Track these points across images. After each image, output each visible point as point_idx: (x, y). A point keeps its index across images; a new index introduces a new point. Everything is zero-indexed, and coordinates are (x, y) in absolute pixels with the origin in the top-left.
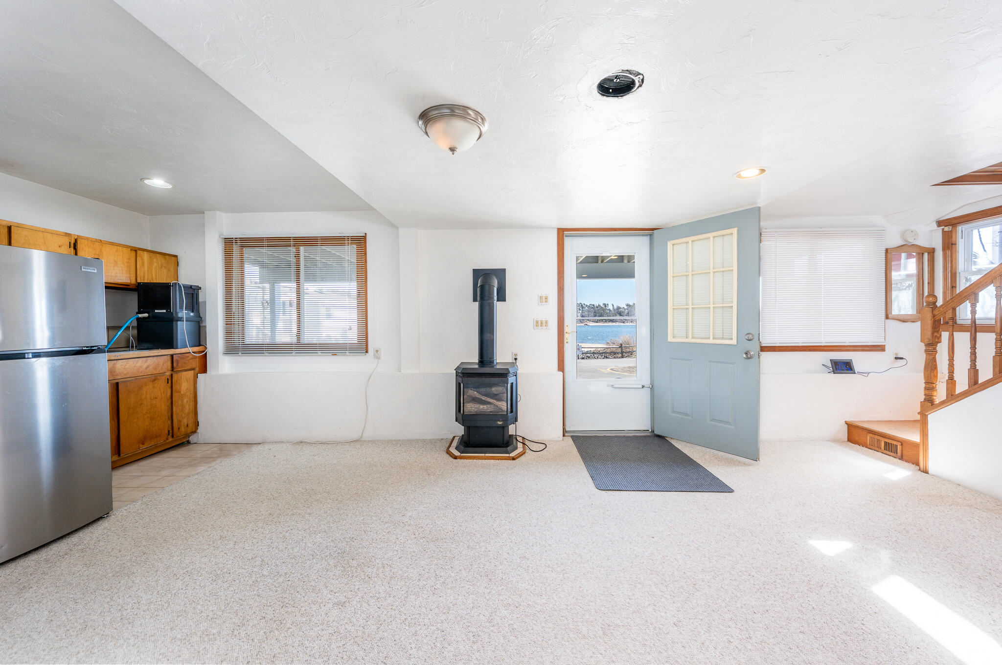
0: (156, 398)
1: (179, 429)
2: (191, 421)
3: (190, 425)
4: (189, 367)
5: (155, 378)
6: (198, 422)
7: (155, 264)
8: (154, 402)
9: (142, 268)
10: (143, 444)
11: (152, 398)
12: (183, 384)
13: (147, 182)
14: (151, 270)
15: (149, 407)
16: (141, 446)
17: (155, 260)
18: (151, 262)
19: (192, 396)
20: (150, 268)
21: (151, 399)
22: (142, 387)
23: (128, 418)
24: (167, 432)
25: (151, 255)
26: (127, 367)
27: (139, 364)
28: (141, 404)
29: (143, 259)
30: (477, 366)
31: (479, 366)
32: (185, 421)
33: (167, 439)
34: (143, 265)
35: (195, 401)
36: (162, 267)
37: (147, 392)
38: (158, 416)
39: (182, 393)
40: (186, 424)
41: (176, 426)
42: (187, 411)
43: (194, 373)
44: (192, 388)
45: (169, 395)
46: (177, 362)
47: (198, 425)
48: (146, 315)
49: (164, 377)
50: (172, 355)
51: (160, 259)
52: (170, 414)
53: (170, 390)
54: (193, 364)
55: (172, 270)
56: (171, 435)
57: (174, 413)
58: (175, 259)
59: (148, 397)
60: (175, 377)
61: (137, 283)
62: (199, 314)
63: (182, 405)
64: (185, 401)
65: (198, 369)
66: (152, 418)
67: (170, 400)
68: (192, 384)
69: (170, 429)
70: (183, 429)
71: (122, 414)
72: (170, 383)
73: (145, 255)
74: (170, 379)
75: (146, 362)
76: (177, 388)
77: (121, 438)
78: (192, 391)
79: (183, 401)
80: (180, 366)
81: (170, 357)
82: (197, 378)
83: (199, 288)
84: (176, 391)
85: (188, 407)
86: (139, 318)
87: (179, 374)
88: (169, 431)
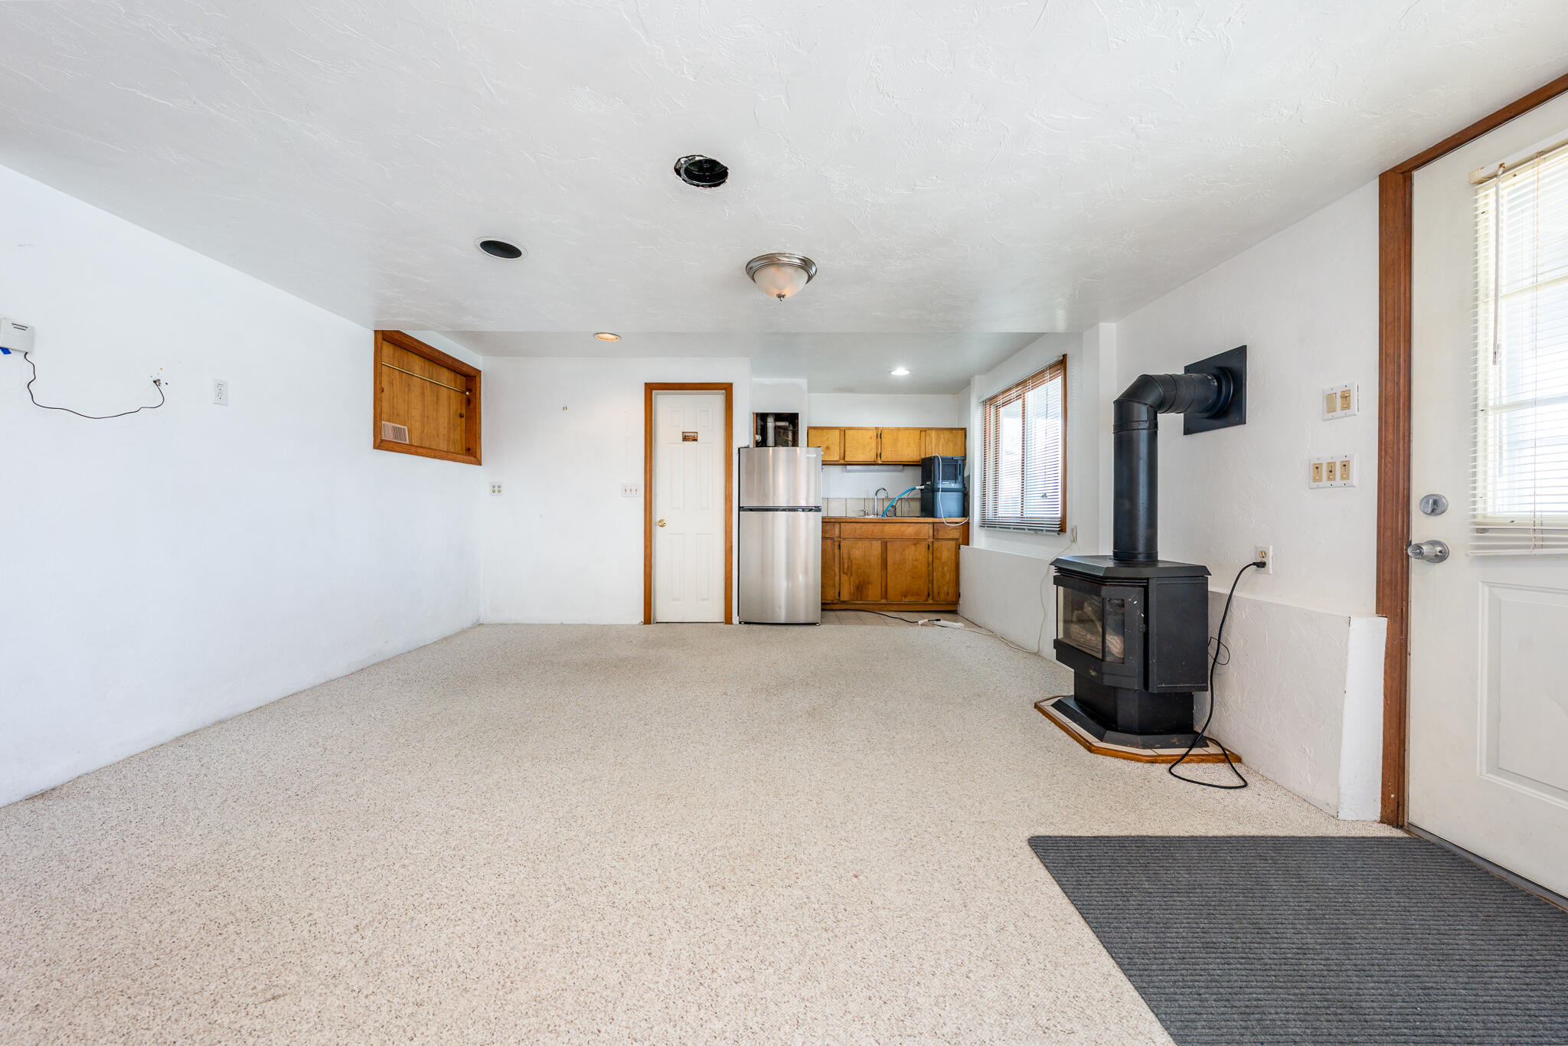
0: (917, 561)
1: (938, 597)
2: (951, 591)
3: (950, 594)
4: (951, 537)
5: (916, 541)
6: (960, 593)
7: (942, 440)
8: (915, 563)
9: (930, 445)
10: (905, 597)
12: (944, 553)
13: (892, 373)
14: (939, 446)
15: (911, 567)
16: (903, 598)
17: (942, 436)
18: (938, 439)
19: (953, 566)
20: (937, 444)
21: (913, 561)
22: (905, 547)
23: (893, 572)
24: (927, 593)
25: (940, 432)
26: (893, 529)
27: (903, 529)
28: (905, 563)
29: (931, 437)
30: (1111, 564)
31: (1115, 563)
32: (945, 588)
33: (927, 600)
34: (931, 442)
35: (956, 570)
36: (948, 442)
37: (909, 553)
38: (919, 577)
39: (943, 560)
40: (946, 592)
41: (936, 591)
42: (948, 578)
43: (956, 543)
44: (953, 558)
45: (930, 559)
46: (938, 530)
47: (959, 595)
48: (923, 487)
49: (925, 544)
50: (933, 523)
51: (947, 434)
52: (931, 578)
53: (931, 556)
54: (956, 534)
55: (959, 443)
56: (931, 597)
57: (935, 578)
58: (964, 431)
59: (910, 558)
60: (936, 544)
61: (923, 460)
62: (964, 485)
63: (943, 573)
64: (946, 569)
65: (961, 540)
66: (913, 578)
67: (931, 565)
68: (954, 554)
69: (930, 592)
70: (942, 596)
71: (889, 568)
72: (931, 549)
73: (933, 434)
74: (931, 545)
75: (909, 526)
76: (939, 555)
77: (888, 586)
78: (953, 562)
79: (943, 569)
80: (941, 535)
81: (931, 526)
82: (960, 548)
83: (964, 458)
84: (937, 559)
85: (949, 576)
86: (921, 490)
87: (940, 542)
88: (929, 594)
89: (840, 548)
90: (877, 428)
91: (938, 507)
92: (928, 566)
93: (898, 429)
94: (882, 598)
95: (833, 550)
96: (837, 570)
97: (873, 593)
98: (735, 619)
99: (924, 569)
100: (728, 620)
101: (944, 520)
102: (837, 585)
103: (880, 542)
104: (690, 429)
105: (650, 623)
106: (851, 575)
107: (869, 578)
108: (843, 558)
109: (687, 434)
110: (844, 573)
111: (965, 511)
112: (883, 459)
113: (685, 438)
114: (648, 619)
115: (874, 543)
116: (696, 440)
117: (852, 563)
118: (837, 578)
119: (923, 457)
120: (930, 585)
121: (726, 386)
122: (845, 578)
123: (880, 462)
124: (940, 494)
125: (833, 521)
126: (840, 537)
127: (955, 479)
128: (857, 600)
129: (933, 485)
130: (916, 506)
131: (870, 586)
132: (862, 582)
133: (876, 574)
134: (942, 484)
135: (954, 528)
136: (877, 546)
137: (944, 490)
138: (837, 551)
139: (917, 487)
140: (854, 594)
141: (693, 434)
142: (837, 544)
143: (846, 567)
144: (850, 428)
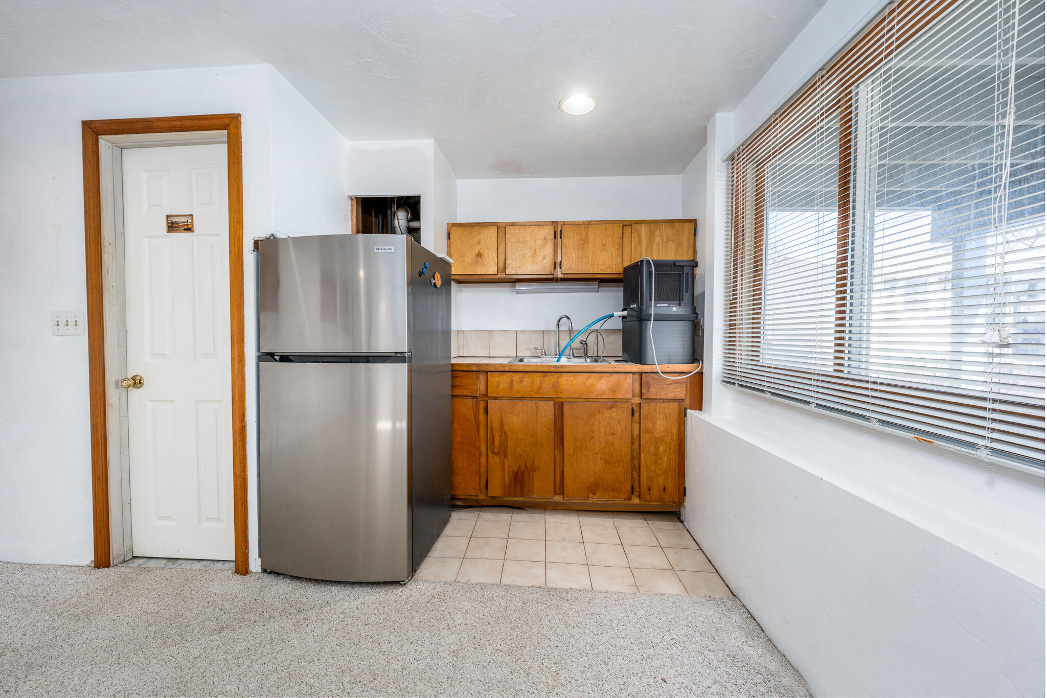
0: (614, 434)
1: (649, 490)
2: (671, 485)
3: (669, 490)
4: (670, 396)
5: (613, 403)
6: (685, 488)
7: (658, 239)
8: (610, 439)
9: (638, 247)
10: (594, 493)
11: (608, 433)
12: (659, 423)
14: (652, 249)
15: (604, 445)
16: (591, 495)
17: (657, 233)
18: (651, 236)
20: (649, 245)
21: (606, 434)
22: (594, 414)
23: (574, 453)
24: (629, 487)
25: (652, 227)
26: (574, 383)
27: (590, 382)
28: (592, 438)
29: (639, 236)
32: (661, 480)
33: (630, 499)
34: (640, 243)
35: (679, 452)
36: (668, 242)
37: (600, 422)
38: (616, 461)
39: (657, 434)
40: (661, 486)
41: (645, 484)
42: (664, 465)
43: (679, 406)
44: (675, 431)
45: (636, 433)
46: (648, 385)
47: (683, 492)
48: (625, 313)
49: (628, 406)
50: (641, 374)
51: (666, 230)
52: (636, 462)
53: (636, 427)
54: (680, 392)
55: (685, 243)
56: (636, 493)
57: (643, 463)
58: (692, 224)
59: (602, 430)
60: (645, 407)
61: (626, 269)
62: (694, 308)
63: (656, 455)
64: (661, 449)
65: (687, 402)
66: (607, 462)
67: (637, 442)
68: (675, 424)
69: (636, 486)
70: (656, 493)
71: (566, 444)
72: (637, 414)
73: (644, 229)
74: (636, 409)
75: (600, 379)
76: (650, 425)
77: (566, 476)
78: (675, 437)
79: (657, 448)
80: (653, 392)
81: (637, 377)
82: (685, 415)
83: (694, 264)
84: (647, 431)
85: (667, 461)
86: (624, 317)
87: (653, 404)
88: (633, 488)
89: (486, 412)
90: (555, 223)
91: (649, 347)
92: (632, 444)
93: (589, 223)
94: (555, 494)
95: (476, 417)
96: (483, 448)
97: (541, 486)
98: (255, 564)
99: (624, 450)
100: (242, 568)
101: (658, 368)
102: (483, 470)
103: (552, 403)
104: (179, 209)
105: (107, 565)
106: (505, 456)
107: (533, 462)
108: (492, 430)
109: (175, 220)
110: (494, 453)
111: (696, 354)
112: (565, 268)
113: (172, 227)
114: (102, 560)
115: (541, 403)
116: (189, 229)
117: (506, 437)
118: (483, 460)
119: (627, 264)
120: (635, 474)
121: (227, 121)
122: (495, 460)
123: (560, 276)
124: (651, 325)
125: (475, 369)
126: (486, 395)
127: (679, 300)
128: (515, 496)
129: (640, 310)
130: (616, 344)
131: (536, 474)
132: (523, 468)
133: (545, 458)
134: (655, 308)
135: (676, 382)
136: (547, 409)
137: (660, 318)
138: (482, 417)
139: (615, 314)
140: (510, 486)
141: (184, 219)
142: (482, 406)
143: (497, 443)
144: (513, 224)
